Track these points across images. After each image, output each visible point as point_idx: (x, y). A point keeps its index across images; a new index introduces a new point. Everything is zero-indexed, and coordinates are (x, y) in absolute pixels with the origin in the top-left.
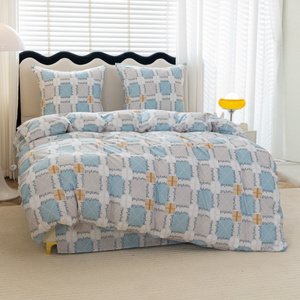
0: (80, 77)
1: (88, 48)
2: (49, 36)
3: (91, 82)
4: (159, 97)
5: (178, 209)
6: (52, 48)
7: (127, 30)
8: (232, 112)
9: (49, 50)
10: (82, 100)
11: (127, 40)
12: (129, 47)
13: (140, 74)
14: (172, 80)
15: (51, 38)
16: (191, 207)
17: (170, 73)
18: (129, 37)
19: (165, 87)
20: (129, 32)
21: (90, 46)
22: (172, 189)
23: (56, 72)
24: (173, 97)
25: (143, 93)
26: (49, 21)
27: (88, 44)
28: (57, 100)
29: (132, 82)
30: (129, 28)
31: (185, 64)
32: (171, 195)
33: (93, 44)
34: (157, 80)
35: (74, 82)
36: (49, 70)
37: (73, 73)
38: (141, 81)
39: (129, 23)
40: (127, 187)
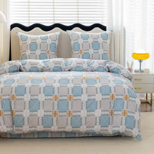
0: (43, 39)
1: (53, 21)
2: (29, 14)
3: (49, 41)
4: (91, 51)
5: (74, 114)
6: (30, 21)
7: (76, 10)
8: (141, 61)
9: (29, 23)
10: (43, 52)
11: (76, 16)
12: (78, 20)
13: (80, 37)
14: (100, 40)
15: (30, 15)
16: (82, 111)
17: (100, 36)
18: (78, 14)
19: (96, 45)
20: (78, 11)
21: (54, 20)
22: (70, 102)
23: (29, 36)
24: (101, 51)
25: (81, 48)
26: (29, 5)
27: (52, 18)
28: (28, 52)
29: (75, 41)
30: (78, 8)
31: (112, 31)
32: (70, 105)
33: (55, 18)
34: (91, 40)
35: (39, 42)
36: (25, 35)
37: (39, 36)
38: (81, 41)
39: (78, 6)
40: (41, 105)
